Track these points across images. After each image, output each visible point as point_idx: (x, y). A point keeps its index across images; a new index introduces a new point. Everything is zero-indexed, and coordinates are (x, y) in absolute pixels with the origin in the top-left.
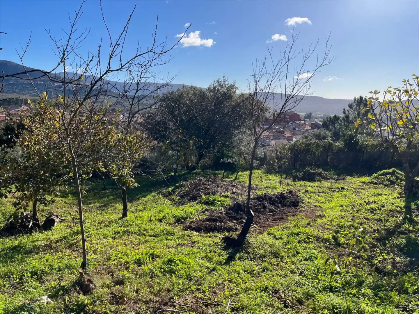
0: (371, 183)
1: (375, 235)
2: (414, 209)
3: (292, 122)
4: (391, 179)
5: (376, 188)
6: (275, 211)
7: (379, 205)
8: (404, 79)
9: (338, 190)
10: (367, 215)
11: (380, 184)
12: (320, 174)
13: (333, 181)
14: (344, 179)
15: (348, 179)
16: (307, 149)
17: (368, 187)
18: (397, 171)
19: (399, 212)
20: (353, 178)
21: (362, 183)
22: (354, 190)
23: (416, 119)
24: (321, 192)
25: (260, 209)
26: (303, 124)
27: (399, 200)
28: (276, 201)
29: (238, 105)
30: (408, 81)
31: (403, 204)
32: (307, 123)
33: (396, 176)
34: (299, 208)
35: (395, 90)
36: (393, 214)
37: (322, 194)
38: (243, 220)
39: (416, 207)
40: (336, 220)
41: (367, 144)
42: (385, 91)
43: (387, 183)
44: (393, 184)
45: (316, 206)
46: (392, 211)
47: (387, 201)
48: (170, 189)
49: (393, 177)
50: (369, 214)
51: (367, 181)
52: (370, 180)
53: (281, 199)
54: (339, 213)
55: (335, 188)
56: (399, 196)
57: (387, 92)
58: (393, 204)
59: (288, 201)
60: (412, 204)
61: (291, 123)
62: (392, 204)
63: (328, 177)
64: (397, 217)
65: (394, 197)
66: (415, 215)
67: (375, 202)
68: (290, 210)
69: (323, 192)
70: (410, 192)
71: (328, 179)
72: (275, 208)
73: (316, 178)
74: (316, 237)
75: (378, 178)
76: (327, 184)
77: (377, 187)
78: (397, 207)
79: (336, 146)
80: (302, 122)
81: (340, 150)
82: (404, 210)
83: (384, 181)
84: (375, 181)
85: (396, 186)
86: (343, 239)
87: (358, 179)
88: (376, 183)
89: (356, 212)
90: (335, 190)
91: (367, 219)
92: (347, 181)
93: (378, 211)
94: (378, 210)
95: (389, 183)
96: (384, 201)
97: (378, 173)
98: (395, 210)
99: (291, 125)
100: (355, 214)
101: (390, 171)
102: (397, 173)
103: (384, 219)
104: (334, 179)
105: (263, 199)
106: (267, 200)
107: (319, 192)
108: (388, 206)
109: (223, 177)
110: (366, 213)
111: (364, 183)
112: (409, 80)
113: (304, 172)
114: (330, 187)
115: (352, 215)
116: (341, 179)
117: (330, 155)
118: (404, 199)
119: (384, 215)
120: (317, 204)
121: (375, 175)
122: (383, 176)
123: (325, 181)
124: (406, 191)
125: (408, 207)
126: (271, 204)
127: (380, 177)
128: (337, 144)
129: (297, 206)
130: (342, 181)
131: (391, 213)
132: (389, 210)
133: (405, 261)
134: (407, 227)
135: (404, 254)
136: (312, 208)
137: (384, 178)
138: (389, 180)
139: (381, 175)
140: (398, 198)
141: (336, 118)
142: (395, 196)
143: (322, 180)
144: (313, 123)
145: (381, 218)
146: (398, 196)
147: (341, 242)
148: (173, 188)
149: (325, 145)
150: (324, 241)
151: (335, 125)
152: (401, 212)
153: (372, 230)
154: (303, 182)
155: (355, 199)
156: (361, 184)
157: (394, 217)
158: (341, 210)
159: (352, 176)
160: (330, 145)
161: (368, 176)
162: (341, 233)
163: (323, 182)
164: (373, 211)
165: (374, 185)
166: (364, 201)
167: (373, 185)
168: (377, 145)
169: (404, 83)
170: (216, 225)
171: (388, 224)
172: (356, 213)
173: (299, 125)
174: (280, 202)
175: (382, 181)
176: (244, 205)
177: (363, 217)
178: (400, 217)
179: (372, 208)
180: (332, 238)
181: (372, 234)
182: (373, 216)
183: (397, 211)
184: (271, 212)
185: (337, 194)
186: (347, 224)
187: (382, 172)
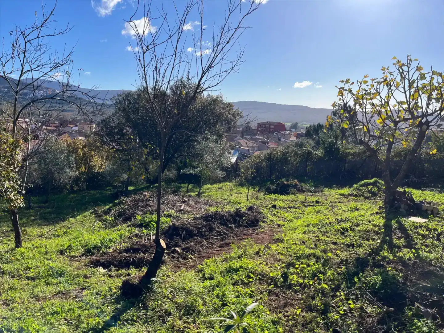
0: (351, 195)
1: (341, 268)
2: (395, 229)
3: (277, 132)
4: (373, 191)
5: (355, 201)
6: (225, 233)
7: (352, 224)
8: (383, 67)
9: (312, 204)
10: (336, 237)
11: (360, 196)
12: (295, 186)
13: (309, 194)
14: (322, 191)
15: (327, 191)
16: (284, 158)
17: (348, 200)
18: (380, 181)
19: (377, 233)
20: (332, 190)
21: (341, 195)
22: (331, 204)
23: (398, 117)
24: (291, 208)
25: (205, 232)
26: (288, 134)
27: (379, 216)
28: (228, 221)
29: (204, 108)
30: (387, 69)
31: (382, 222)
32: (292, 133)
33: (378, 187)
34: (257, 229)
35: (372, 81)
36: (370, 236)
37: (292, 210)
38: (177, 249)
39: (399, 226)
40: (293, 247)
41: (349, 152)
42: (360, 82)
43: (367, 195)
44: (375, 196)
45: (279, 225)
46: (368, 232)
47: (362, 218)
48: (107, 207)
49: (375, 188)
50: (338, 236)
51: (347, 193)
52: (349, 192)
53: (237, 218)
54: (301, 236)
55: (309, 202)
56: (379, 211)
57: (362, 83)
58: (370, 222)
59: (245, 220)
60: (393, 221)
61: (276, 134)
62: (368, 223)
63: (304, 189)
64: (373, 240)
65: (372, 212)
66: (397, 237)
67: (349, 220)
68: (245, 232)
69: (294, 207)
70: (391, 207)
71: (304, 191)
72: (227, 230)
73: (291, 191)
74: (260, 275)
75: (358, 189)
76: (301, 197)
77: (357, 199)
78: (375, 226)
79: (316, 154)
80: (287, 132)
81: (320, 159)
82: (383, 230)
83: (365, 193)
84: (355, 193)
85: (378, 199)
86: (295, 277)
87: (338, 191)
88: (356, 196)
89: (323, 233)
90: (309, 204)
91: (335, 244)
92: (325, 194)
93: (350, 232)
94: (351, 230)
95: (371, 195)
96: (359, 219)
97: (359, 184)
98: (372, 231)
99: (276, 135)
100: (321, 238)
101: (372, 181)
102: (379, 183)
103: (357, 244)
104: (311, 192)
105: (212, 219)
106: (218, 220)
107: (290, 208)
108: (363, 225)
109: (188, 191)
110: (335, 235)
111: (343, 195)
112: (389, 67)
113: (278, 184)
114: (303, 201)
115: (317, 238)
116: (319, 192)
117: (309, 165)
118: (384, 215)
119: (357, 238)
120: (281, 223)
121: (356, 186)
122: (364, 187)
123: (300, 194)
124: (387, 205)
125: (387, 226)
126: (221, 224)
127: (361, 188)
128: (317, 152)
129: (256, 226)
130: (320, 194)
131: (366, 235)
132: (365, 231)
133: (380, 313)
134: (386, 254)
135: (380, 300)
136: (274, 228)
137: (365, 189)
138: (370, 192)
139: (361, 186)
140: (377, 213)
141: (320, 126)
142: (374, 211)
143: (297, 193)
144: (298, 133)
145: (353, 243)
146: (377, 211)
147: (293, 282)
148: (110, 205)
149: (304, 153)
150: (269, 281)
151: (319, 134)
152: (379, 233)
153: (338, 260)
154: (274, 195)
155: (327, 215)
156: (339, 196)
157: (371, 241)
158: (305, 232)
159: (331, 187)
160: (309, 153)
161: (349, 188)
162: (297, 266)
163: (297, 195)
164: (343, 232)
165: (354, 198)
166: (336, 219)
167: (352, 197)
168: (359, 153)
169: (383, 72)
170: (136, 257)
171: (361, 250)
172: (323, 235)
173: (284, 136)
174: (235, 222)
175: (363, 193)
176: (182, 228)
177: (331, 240)
178: (377, 240)
179: (343, 229)
180: (282, 276)
181: (338, 267)
182: (343, 239)
183: (374, 232)
184: (221, 235)
185: (309, 209)
186: (308, 251)
187: (363, 182)
